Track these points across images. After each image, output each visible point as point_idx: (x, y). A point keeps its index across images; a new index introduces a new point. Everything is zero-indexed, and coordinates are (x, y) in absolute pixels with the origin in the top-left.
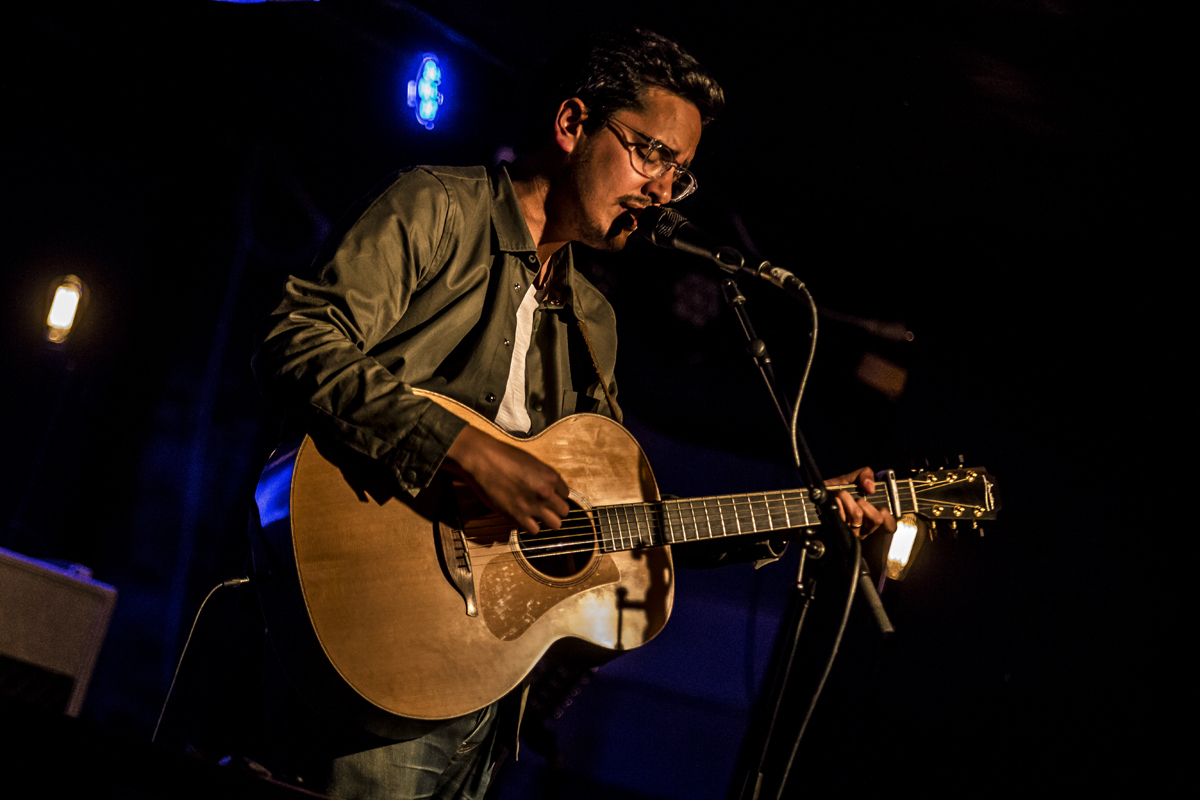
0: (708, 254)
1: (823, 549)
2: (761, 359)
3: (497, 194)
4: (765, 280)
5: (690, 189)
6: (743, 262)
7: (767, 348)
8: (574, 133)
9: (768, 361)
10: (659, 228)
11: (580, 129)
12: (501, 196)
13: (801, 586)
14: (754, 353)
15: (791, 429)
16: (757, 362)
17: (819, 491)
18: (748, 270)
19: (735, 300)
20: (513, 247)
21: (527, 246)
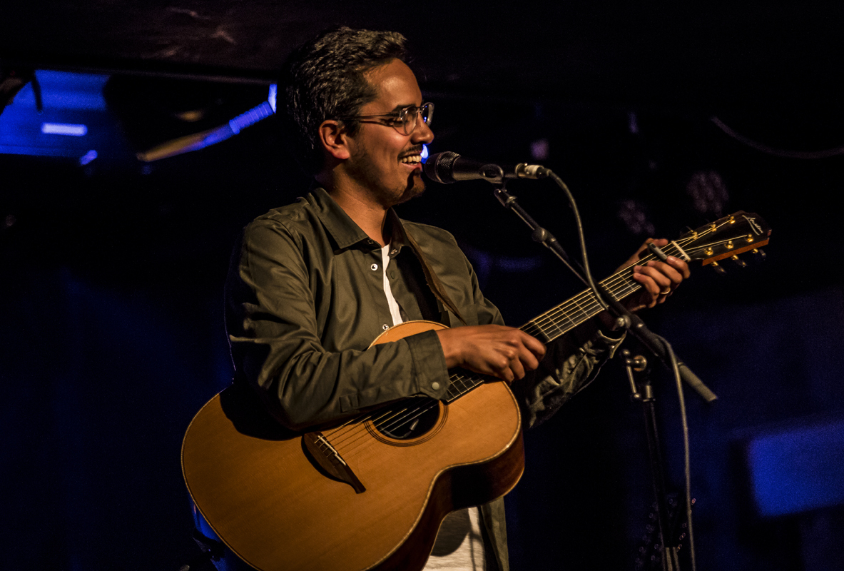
0: (478, 176)
1: (645, 361)
2: (548, 241)
3: (322, 208)
5: (431, 108)
6: (502, 172)
7: (547, 230)
8: (342, 143)
9: (553, 240)
11: (344, 137)
12: (326, 209)
13: (637, 396)
14: (540, 238)
16: (546, 245)
17: (621, 320)
18: (509, 176)
19: (508, 202)
20: (350, 241)
21: (359, 236)
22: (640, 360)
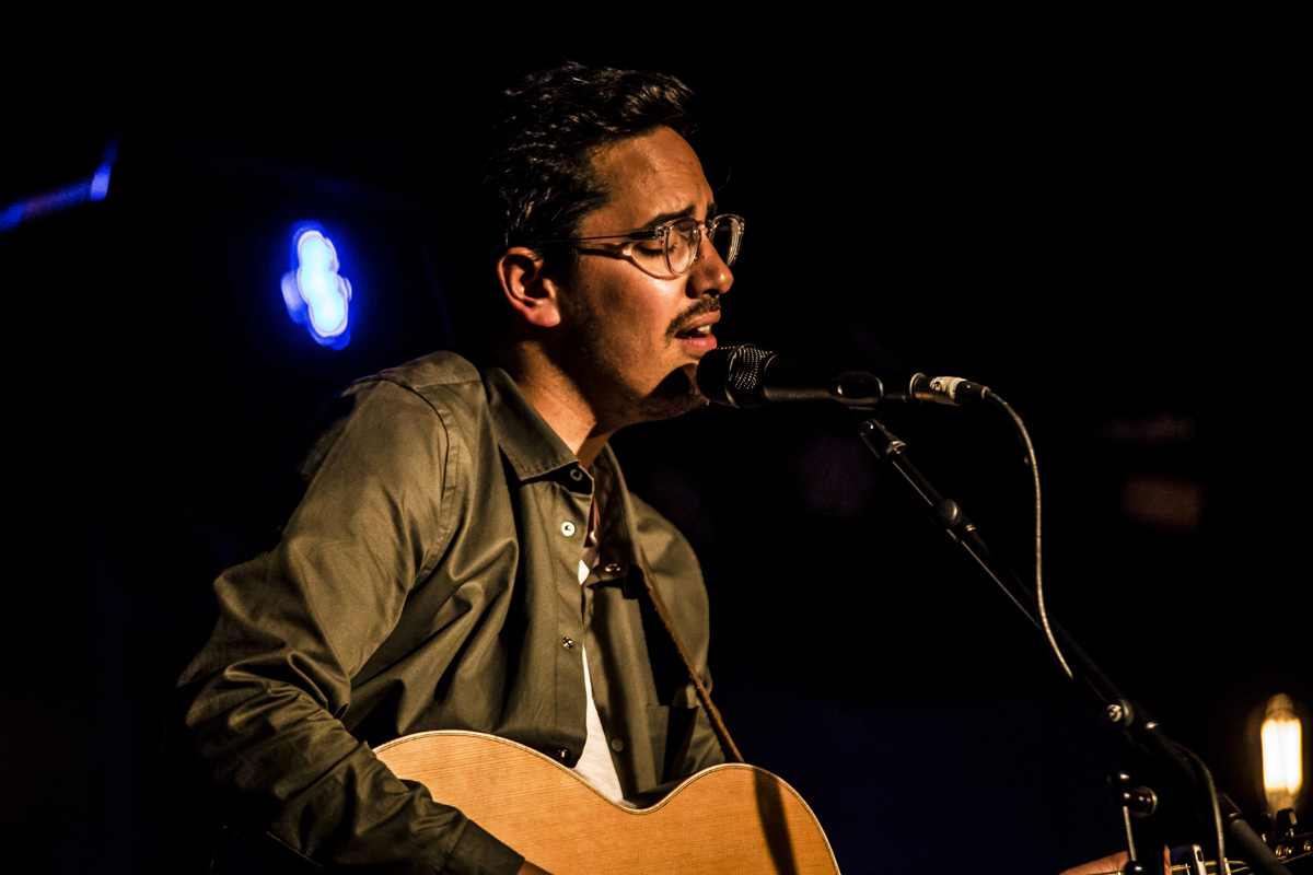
0: (826, 394)
1: (1154, 798)
2: (959, 529)
3: (489, 397)
4: (926, 402)
5: (738, 229)
6: (881, 386)
7: (961, 508)
8: (545, 294)
9: (969, 527)
10: (734, 381)
11: (549, 285)
12: (497, 397)
14: (945, 523)
15: (1042, 624)
16: (954, 537)
17: (1117, 708)
19: (889, 448)
20: (540, 468)
21: (560, 459)
22: (1147, 796)
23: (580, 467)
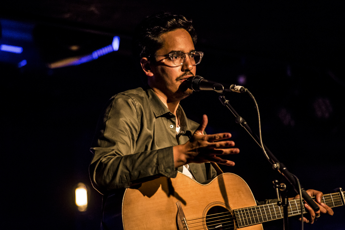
0: (212, 89)
1: (285, 186)
2: (243, 123)
3: (149, 97)
4: (233, 92)
6: (223, 88)
7: (243, 118)
9: (245, 123)
12: (151, 97)
13: (280, 203)
16: (241, 125)
17: (276, 165)
18: (226, 90)
19: (225, 102)
21: (166, 111)
22: (283, 185)
23: (171, 112)
